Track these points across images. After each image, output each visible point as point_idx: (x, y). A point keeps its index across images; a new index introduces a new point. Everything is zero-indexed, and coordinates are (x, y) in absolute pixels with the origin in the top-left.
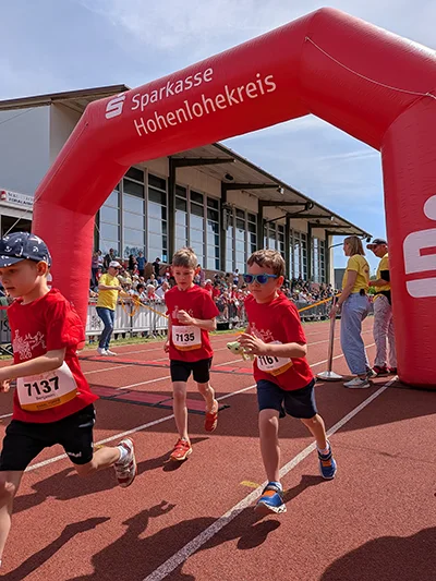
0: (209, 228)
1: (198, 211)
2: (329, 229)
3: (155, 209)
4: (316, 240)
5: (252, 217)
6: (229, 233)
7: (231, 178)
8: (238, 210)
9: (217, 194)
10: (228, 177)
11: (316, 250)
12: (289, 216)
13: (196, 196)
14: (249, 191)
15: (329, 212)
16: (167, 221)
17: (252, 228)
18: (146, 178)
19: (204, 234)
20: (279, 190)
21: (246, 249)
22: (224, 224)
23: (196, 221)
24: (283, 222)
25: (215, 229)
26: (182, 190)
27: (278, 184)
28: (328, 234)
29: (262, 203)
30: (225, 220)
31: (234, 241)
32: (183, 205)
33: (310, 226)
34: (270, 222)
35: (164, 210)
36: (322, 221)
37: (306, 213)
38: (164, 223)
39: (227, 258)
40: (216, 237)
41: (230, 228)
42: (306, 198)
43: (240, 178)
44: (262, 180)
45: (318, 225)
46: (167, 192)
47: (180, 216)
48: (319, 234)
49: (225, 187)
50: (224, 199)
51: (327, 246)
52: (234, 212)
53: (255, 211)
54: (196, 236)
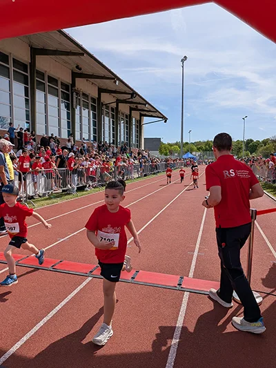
0: (63, 106)
1: (54, 92)
2: (142, 113)
3: (19, 88)
4: (134, 119)
5: (93, 100)
6: (77, 111)
7: (80, 69)
8: (84, 94)
9: (68, 80)
10: (77, 67)
11: (134, 126)
12: (118, 101)
13: (52, 80)
14: (92, 80)
15: (145, 101)
16: (29, 98)
17: (94, 108)
18: (11, 62)
19: (59, 110)
20: (115, 82)
21: (89, 124)
22: (74, 103)
23: (53, 100)
24: (114, 105)
25: (67, 107)
26: (42, 75)
27: (115, 78)
28: (141, 115)
29: (101, 90)
30: (75, 101)
31: (81, 117)
32: (42, 86)
33: (131, 109)
34: (106, 105)
35: (26, 89)
36: (140, 107)
37: (130, 100)
38: (27, 100)
39: (76, 130)
40: (68, 113)
41: (78, 107)
42: (132, 90)
43: (86, 69)
44: (103, 73)
45: (136, 109)
46: (28, 75)
47: (39, 95)
48: (135, 115)
49: (75, 75)
50: (73, 84)
51: (140, 123)
52: (81, 95)
53: (96, 96)
54: (53, 111)
